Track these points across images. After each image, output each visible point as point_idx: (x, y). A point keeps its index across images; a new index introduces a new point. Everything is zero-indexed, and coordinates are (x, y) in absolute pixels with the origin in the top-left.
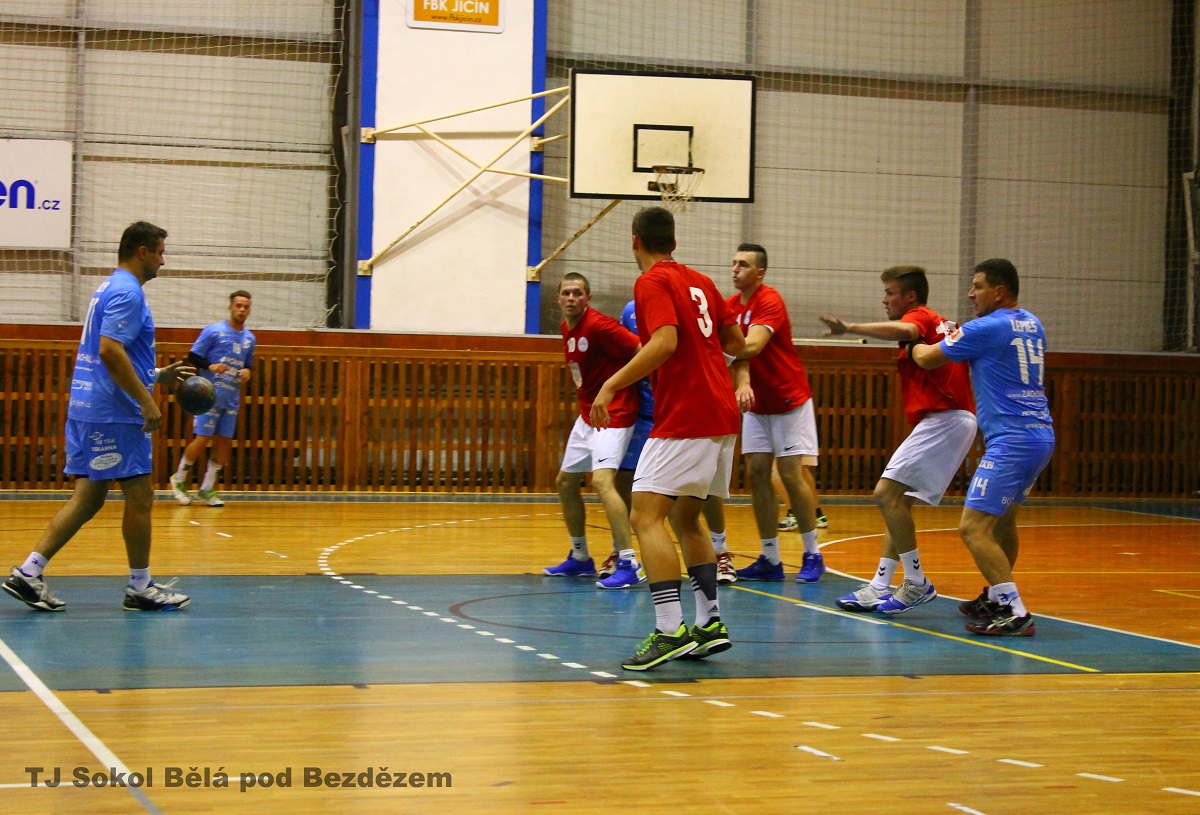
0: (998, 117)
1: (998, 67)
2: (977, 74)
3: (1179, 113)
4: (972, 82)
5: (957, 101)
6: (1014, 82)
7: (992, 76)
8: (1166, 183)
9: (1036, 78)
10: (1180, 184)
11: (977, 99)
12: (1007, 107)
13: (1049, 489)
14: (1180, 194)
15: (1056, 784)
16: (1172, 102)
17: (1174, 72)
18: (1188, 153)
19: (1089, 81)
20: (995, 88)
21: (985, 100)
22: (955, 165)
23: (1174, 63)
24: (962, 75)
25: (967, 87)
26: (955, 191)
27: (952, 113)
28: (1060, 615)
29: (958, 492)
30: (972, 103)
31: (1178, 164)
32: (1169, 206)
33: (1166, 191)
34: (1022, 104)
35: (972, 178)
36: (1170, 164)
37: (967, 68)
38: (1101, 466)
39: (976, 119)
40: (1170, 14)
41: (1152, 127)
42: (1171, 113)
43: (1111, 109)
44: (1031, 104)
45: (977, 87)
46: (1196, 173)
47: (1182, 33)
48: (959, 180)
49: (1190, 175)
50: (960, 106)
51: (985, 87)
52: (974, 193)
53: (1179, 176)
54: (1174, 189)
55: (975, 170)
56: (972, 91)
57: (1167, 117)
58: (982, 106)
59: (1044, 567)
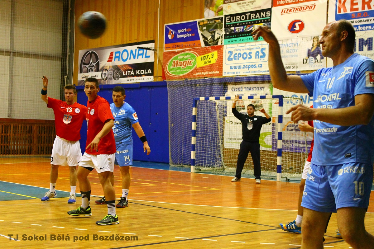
0: (18, 60)
1: (18, 48)
2: (13, 49)
3: (64, 62)
4: (12, 51)
5: (8, 55)
6: (23, 52)
7: (17, 50)
8: (60, 78)
9: (28, 51)
10: (64, 78)
11: (13, 55)
12: (21, 58)
13: (31, 153)
14: (64, 81)
15: (26, 227)
16: (62, 59)
17: (62, 51)
18: (66, 71)
19: (42, 52)
20: (18, 53)
21: (15, 56)
22: (7, 72)
23: (62, 49)
24: (9, 49)
25: (10, 52)
26: (7, 78)
27: (7, 58)
28: (31, 185)
29: (7, 154)
30: (12, 56)
31: (63, 73)
32: (61, 84)
33: (60, 80)
34: (25, 57)
35: (12, 75)
36: (61, 74)
37: (10, 47)
38: (44, 147)
39: (13, 61)
40: (61, 38)
41: (57, 65)
42: (62, 61)
43: (47, 59)
44: (27, 57)
45: (13, 52)
46: (68, 76)
47: (64, 42)
48: (9, 76)
49: (66, 76)
50: (9, 57)
51: (15, 53)
52: (12, 79)
53: (64, 77)
54: (62, 80)
55: (12, 73)
56: (12, 53)
57: (61, 62)
58: (14, 57)
59: (28, 173)
